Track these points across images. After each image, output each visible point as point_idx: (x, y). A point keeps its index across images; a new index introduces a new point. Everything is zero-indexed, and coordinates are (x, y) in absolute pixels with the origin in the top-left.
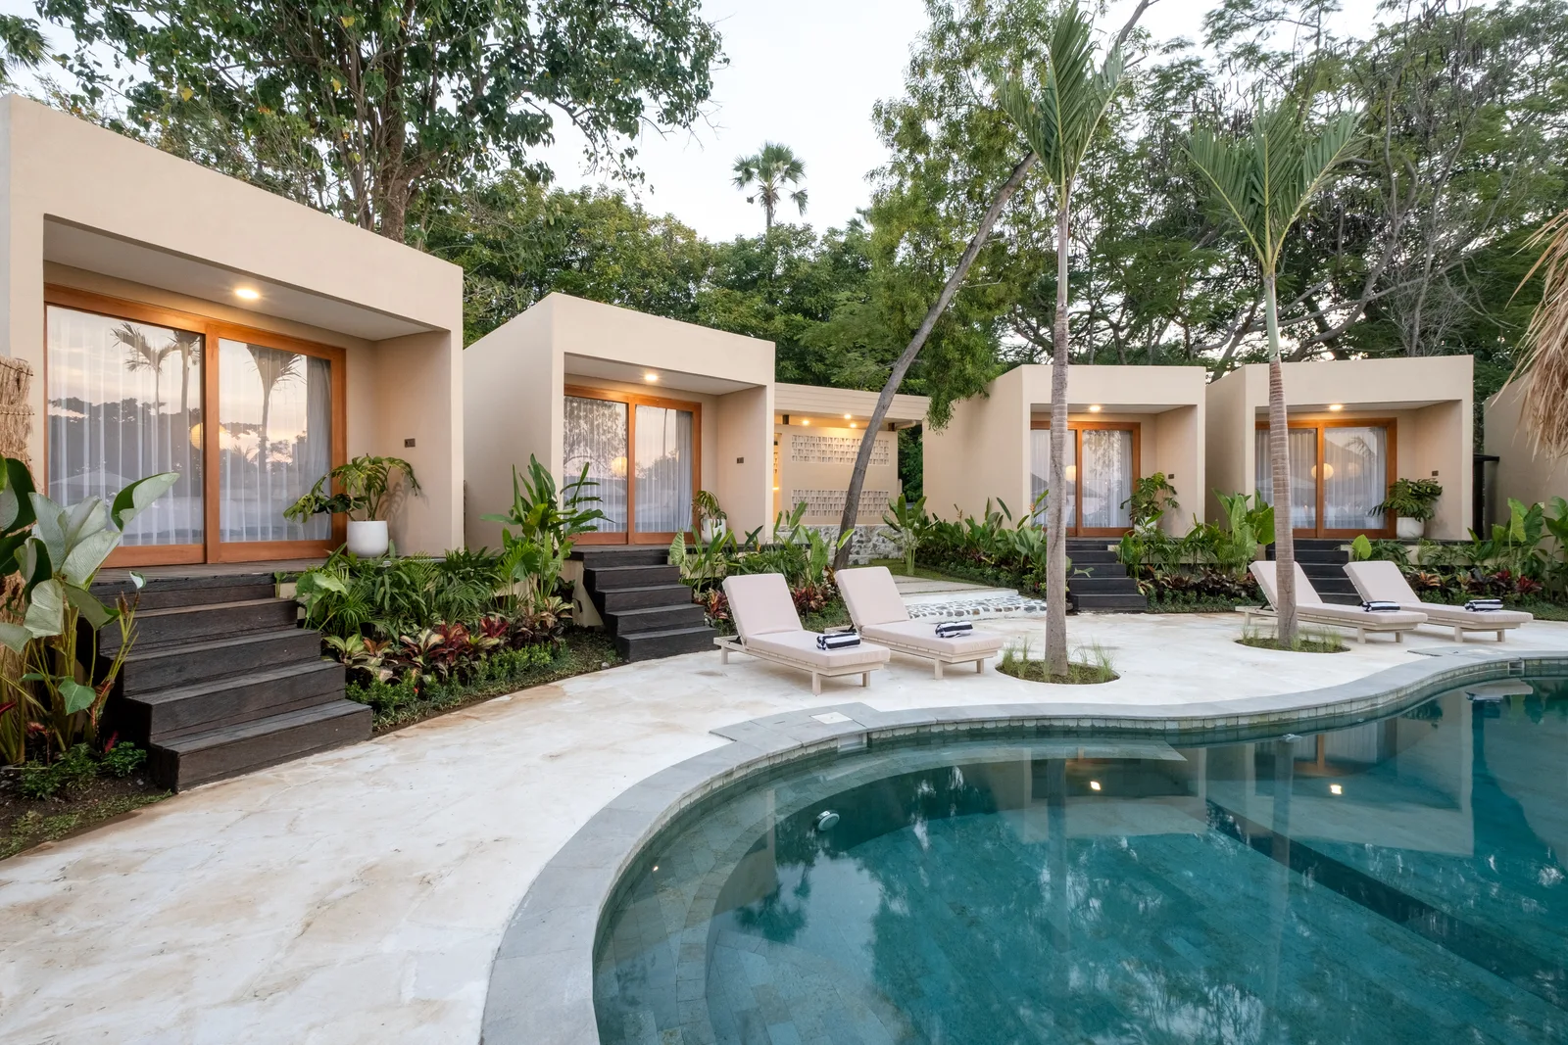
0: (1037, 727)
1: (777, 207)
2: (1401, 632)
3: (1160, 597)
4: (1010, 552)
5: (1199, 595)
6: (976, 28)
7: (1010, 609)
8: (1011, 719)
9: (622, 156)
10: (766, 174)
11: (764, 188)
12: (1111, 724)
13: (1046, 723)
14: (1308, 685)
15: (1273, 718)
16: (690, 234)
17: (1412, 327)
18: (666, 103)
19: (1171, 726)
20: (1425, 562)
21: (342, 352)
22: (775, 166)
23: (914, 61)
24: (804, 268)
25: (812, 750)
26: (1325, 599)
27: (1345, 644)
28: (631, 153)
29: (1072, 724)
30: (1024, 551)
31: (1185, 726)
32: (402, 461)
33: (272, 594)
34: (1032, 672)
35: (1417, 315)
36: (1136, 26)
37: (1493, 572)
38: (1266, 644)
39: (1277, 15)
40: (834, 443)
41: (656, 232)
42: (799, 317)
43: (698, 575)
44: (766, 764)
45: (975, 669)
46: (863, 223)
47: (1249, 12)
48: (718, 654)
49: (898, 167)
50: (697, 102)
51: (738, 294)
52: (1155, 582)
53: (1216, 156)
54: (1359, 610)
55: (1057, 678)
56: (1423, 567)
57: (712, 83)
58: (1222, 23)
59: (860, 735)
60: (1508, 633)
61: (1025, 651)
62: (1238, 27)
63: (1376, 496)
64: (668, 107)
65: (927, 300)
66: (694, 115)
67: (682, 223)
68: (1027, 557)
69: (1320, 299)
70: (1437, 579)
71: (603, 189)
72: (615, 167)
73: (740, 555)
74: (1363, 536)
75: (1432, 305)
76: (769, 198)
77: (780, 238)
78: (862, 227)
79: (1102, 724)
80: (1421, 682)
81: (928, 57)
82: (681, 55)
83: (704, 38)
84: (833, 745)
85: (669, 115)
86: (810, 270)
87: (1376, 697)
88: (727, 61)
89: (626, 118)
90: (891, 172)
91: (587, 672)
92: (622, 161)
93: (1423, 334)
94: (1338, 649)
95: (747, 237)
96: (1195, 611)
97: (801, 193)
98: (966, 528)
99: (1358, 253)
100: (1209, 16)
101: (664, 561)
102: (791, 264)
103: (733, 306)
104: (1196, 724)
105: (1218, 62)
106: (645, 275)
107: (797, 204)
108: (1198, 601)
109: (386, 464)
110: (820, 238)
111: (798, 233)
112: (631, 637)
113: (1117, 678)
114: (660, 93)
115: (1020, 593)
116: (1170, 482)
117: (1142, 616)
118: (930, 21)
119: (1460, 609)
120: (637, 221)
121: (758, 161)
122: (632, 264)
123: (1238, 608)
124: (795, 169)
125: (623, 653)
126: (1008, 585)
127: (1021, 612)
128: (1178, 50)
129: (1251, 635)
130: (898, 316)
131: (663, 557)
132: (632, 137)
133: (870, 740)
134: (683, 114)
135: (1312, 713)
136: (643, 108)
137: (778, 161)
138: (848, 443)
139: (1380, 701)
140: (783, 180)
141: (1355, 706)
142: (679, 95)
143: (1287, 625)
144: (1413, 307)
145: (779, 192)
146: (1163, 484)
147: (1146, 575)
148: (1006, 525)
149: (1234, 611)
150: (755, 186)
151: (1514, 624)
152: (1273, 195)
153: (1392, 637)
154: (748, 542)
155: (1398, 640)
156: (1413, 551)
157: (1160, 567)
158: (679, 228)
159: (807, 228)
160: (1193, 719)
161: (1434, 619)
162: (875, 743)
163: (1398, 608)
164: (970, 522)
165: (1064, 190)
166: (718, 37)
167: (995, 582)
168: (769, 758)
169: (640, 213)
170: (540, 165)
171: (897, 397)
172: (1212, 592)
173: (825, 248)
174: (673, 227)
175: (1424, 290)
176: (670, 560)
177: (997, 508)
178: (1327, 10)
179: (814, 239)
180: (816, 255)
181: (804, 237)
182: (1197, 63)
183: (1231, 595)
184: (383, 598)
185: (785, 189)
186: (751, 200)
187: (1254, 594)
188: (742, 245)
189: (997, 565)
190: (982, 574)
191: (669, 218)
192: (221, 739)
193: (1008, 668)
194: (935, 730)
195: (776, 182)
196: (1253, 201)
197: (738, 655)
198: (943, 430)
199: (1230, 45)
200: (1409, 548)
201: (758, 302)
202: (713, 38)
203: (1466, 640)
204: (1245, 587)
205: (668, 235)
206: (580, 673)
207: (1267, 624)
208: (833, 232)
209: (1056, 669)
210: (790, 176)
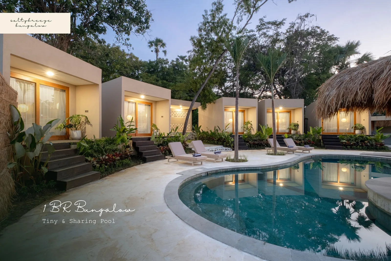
0: (237, 170)
1: (159, 53)
2: (293, 151)
3: (251, 146)
4: (220, 137)
5: (257, 146)
6: (213, 23)
7: (222, 150)
8: (232, 169)
9: (126, 40)
10: (156, 45)
11: (156, 49)
12: (250, 168)
13: (238, 169)
14: (280, 161)
15: (276, 166)
16: (137, 58)
17: (293, 93)
18: (137, 28)
19: (260, 168)
20: (296, 139)
21: (68, 88)
22: (159, 43)
23: (199, 28)
24: (166, 70)
25: (198, 176)
26: (281, 146)
27: (285, 154)
28: (128, 39)
29: (243, 169)
30: (223, 137)
31: (262, 168)
32: (85, 116)
33: (70, 147)
34: (233, 161)
35: (294, 90)
36: (245, 28)
37: (308, 140)
38: (272, 154)
39: (270, 27)
40: (177, 112)
41: (127, 57)
42: (165, 81)
43: (157, 143)
44: (190, 178)
45: (221, 161)
46: (179, 59)
47: (265, 26)
48: (167, 160)
49: (194, 50)
50: (146, 29)
51: (149, 75)
52: (249, 143)
53: (262, 59)
54: (287, 147)
55: (237, 162)
56: (296, 140)
57: (150, 25)
58: (260, 28)
59: (206, 173)
60: (310, 151)
61: (230, 157)
62: (263, 29)
63: (287, 126)
64: (137, 29)
65: (202, 82)
66: (144, 32)
67: (135, 55)
68: (224, 138)
69: (276, 85)
70: (298, 142)
71: (114, 45)
72: (123, 42)
73: (166, 138)
74: (286, 134)
75: (297, 88)
76: (157, 51)
77: (160, 61)
78: (179, 60)
79: (248, 169)
80: (298, 159)
81: (202, 27)
82: (142, 17)
83: (147, 14)
84: (201, 175)
85: (138, 31)
86: (168, 70)
87: (291, 162)
88: (153, 20)
89: (127, 31)
90: (193, 52)
91: (138, 165)
92: (125, 41)
93: (295, 94)
94: (284, 155)
95: (152, 60)
96: (257, 149)
97: (165, 51)
98: (210, 132)
99: (283, 76)
100: (257, 26)
101: (150, 140)
102: (162, 68)
103: (148, 77)
104: (264, 168)
105: (259, 35)
106: (125, 68)
107: (164, 53)
108: (257, 147)
109: (81, 117)
110: (170, 63)
111: (165, 61)
112: (147, 157)
113: (248, 161)
114: (136, 26)
115: (223, 146)
116: (251, 123)
117: (247, 150)
118: (203, 20)
119: (303, 147)
120: (123, 54)
121: (154, 42)
122: (122, 65)
123: (265, 148)
124: (163, 45)
125: (145, 161)
126: (220, 145)
127: (224, 150)
128: (252, 32)
129: (269, 153)
130: (195, 84)
131: (149, 139)
132: (128, 35)
133: (207, 173)
134: (141, 31)
135: (282, 165)
136: (132, 29)
137: (159, 42)
138: (181, 112)
139: (292, 163)
140: (160, 47)
141: (288, 164)
142: (141, 27)
143: (275, 151)
144: (293, 89)
145: (160, 50)
146: (249, 123)
147: (247, 142)
148: (219, 132)
149: (265, 149)
150: (153, 48)
151: (311, 149)
152: (272, 68)
153: (292, 152)
154: (167, 136)
155: (293, 153)
156: (295, 136)
157: (250, 140)
158: (134, 57)
159: (167, 59)
160: (263, 167)
161: (299, 149)
162: (208, 174)
163: (293, 147)
164: (211, 131)
165: (237, 65)
166: (151, 14)
167: (217, 144)
168: (191, 177)
169: (124, 52)
170: (103, 39)
171: (195, 103)
172: (260, 145)
173: (171, 65)
174: (132, 56)
175: (296, 85)
176: (151, 139)
177: (217, 128)
178: (279, 28)
179: (168, 63)
180: (169, 66)
181: (166, 62)
182: (255, 35)
183: (263, 146)
184: (95, 148)
185: (161, 49)
186: (152, 51)
187: (268, 145)
188: (151, 62)
189: (217, 141)
190: (214, 142)
191: (131, 54)
192: (73, 179)
193: (227, 160)
194: (219, 171)
195: (159, 47)
196: (269, 69)
197: (173, 160)
198: (205, 111)
199: (261, 32)
200: (294, 136)
201: (155, 76)
202: (149, 14)
203: (304, 153)
204: (266, 144)
205: (131, 58)
206: (136, 165)
207: (271, 151)
208: (173, 61)
209: (236, 160)
210: (162, 46)
